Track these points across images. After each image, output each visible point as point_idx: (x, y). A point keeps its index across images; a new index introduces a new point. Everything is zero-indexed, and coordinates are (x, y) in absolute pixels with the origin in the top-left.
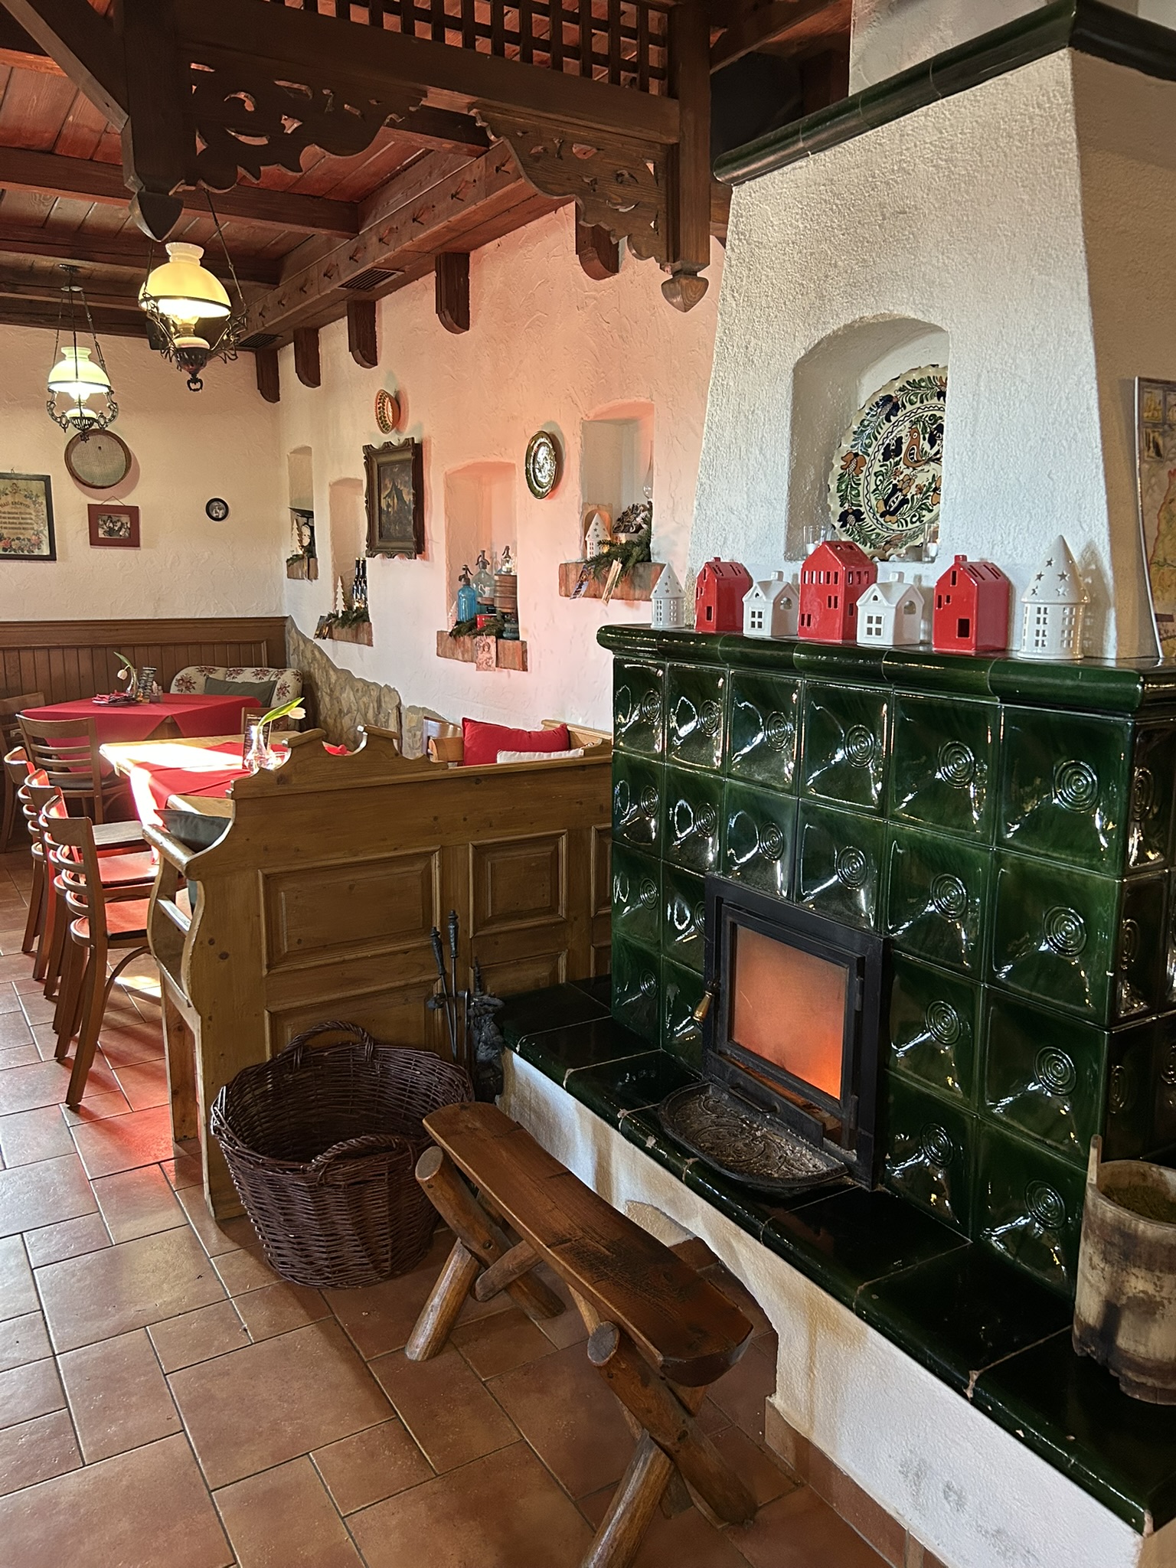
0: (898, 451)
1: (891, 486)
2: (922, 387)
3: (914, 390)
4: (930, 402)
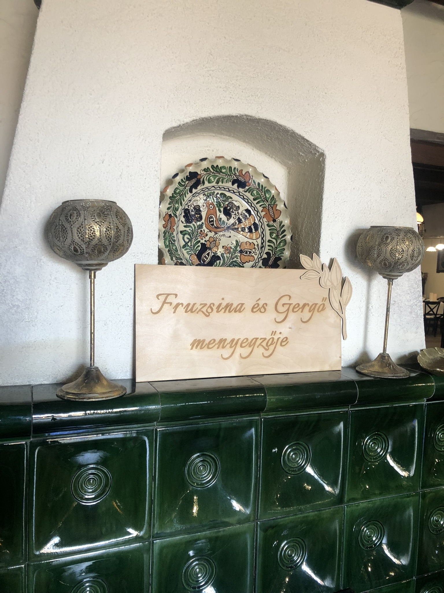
0: (199, 218)
1: (199, 244)
2: (222, 172)
3: (215, 173)
4: (224, 184)
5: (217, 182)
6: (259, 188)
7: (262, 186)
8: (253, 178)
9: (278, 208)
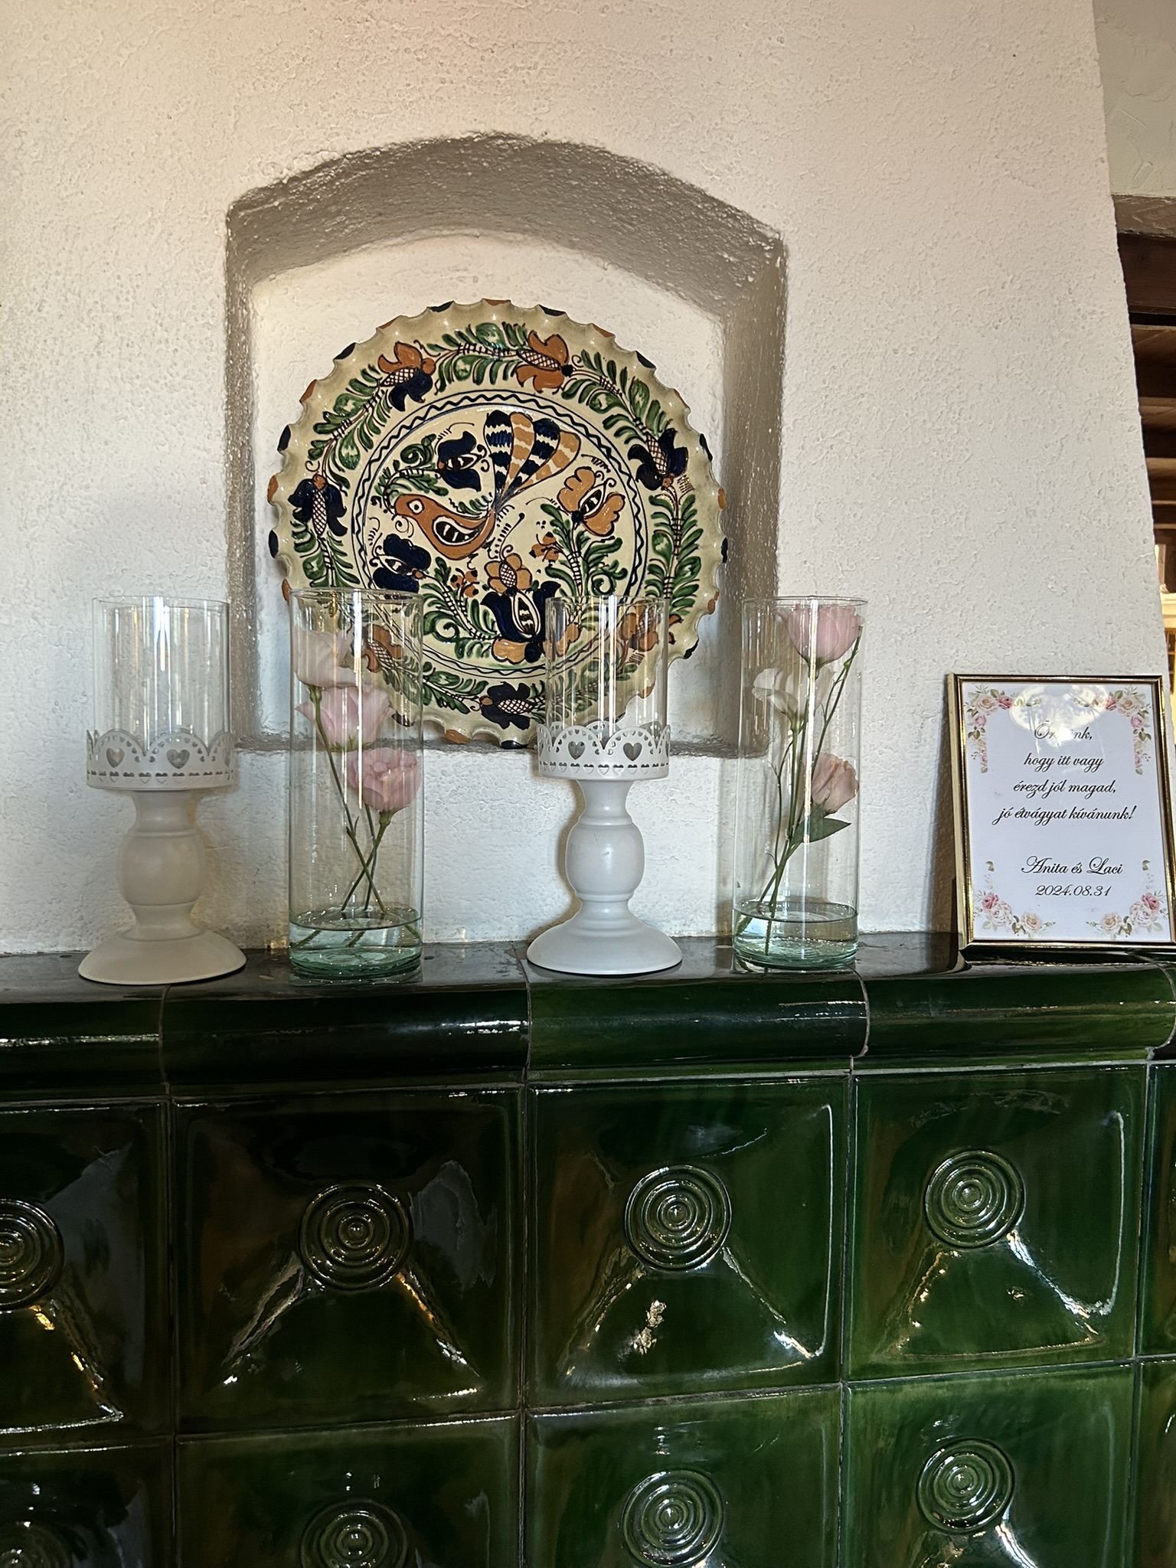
0: (419, 559)
1: (482, 608)
2: (349, 415)
3: (340, 435)
4: (384, 431)
5: (368, 444)
6: (459, 345)
7: (460, 334)
8: (422, 343)
9: (543, 337)
